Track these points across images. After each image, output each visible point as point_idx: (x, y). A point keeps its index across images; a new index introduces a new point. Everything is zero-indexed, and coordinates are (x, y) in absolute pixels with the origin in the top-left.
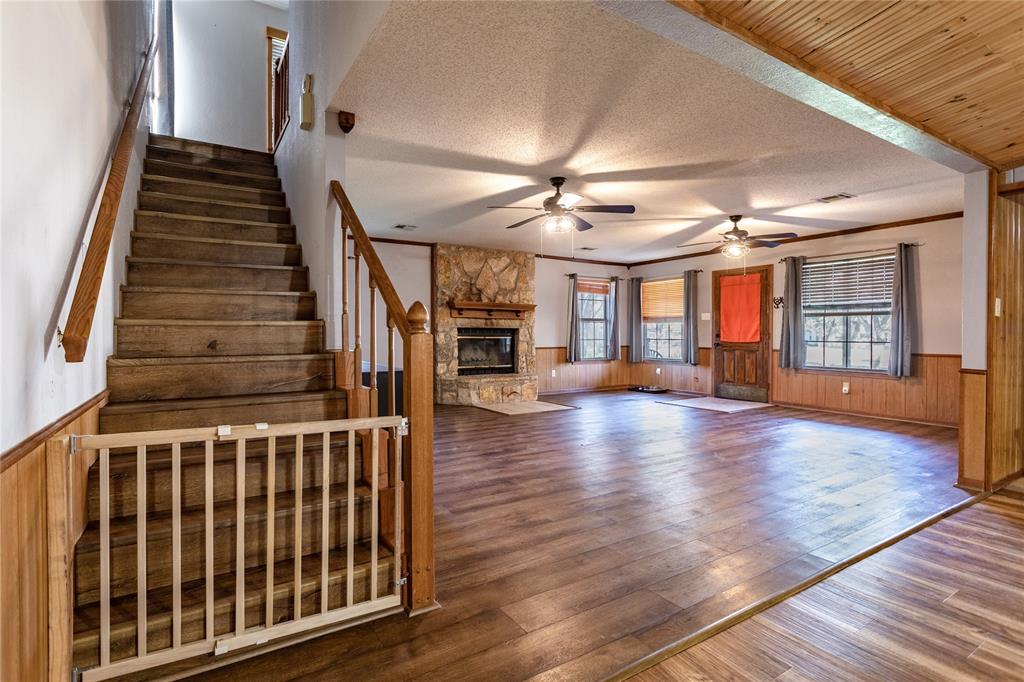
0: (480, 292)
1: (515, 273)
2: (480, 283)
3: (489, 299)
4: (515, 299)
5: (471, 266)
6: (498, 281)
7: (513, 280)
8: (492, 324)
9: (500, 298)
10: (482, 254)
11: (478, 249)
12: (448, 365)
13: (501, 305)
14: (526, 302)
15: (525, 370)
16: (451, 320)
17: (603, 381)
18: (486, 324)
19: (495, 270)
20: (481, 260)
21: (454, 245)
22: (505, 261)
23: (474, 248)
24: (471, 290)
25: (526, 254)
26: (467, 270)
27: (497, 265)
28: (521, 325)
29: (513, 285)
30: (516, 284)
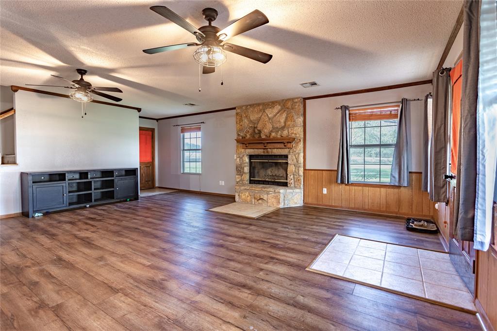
0: (260, 132)
1: (284, 115)
2: (259, 127)
3: (266, 136)
4: (285, 133)
5: (254, 117)
6: (272, 123)
7: (282, 121)
8: (268, 152)
9: (273, 134)
10: (261, 107)
11: (259, 105)
12: (241, 177)
13: (274, 138)
14: (293, 135)
15: (292, 185)
16: (243, 150)
17: (388, 205)
18: (264, 152)
19: (270, 116)
20: (260, 110)
21: (244, 106)
22: (278, 108)
23: (256, 104)
24: (254, 131)
25: (293, 99)
26: (252, 119)
27: (271, 113)
28: (289, 152)
29: (283, 125)
30: (285, 122)
